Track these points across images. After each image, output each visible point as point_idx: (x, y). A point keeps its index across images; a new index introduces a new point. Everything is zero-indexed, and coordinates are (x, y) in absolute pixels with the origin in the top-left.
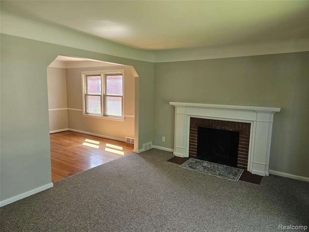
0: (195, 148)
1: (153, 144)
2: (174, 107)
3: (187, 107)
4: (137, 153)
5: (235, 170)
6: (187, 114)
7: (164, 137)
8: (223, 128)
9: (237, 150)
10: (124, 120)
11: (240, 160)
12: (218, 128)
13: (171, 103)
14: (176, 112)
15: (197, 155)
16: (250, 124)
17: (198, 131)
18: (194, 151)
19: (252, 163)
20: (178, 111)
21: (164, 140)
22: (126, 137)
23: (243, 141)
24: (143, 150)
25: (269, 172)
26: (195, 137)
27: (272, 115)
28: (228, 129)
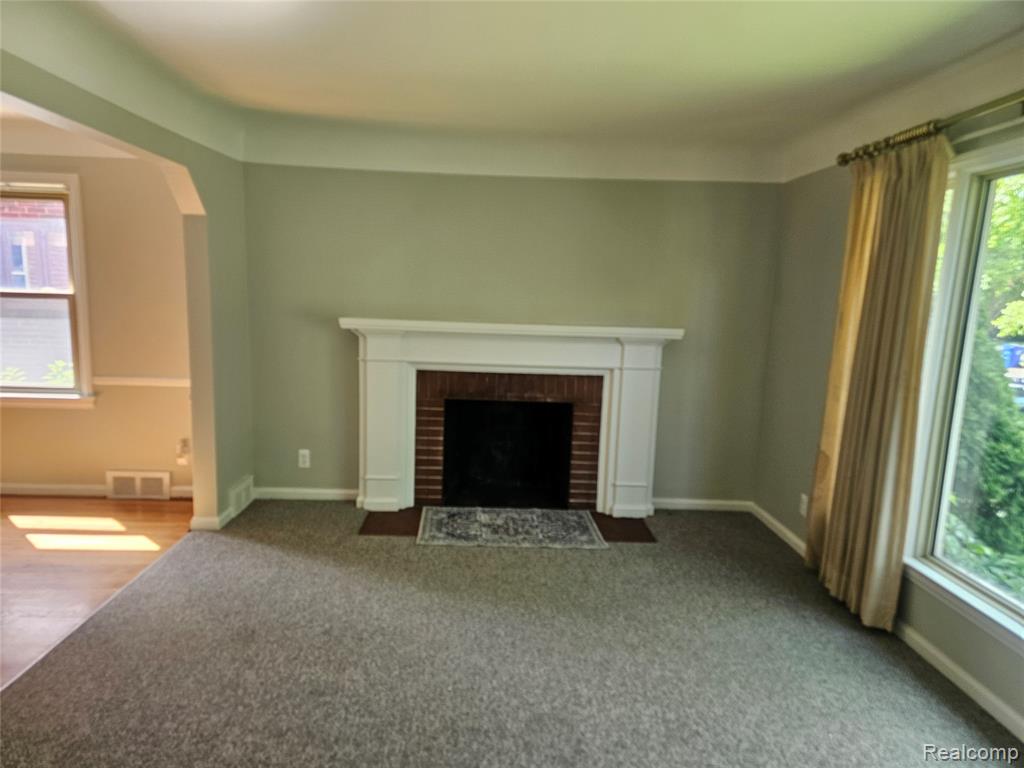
0: (436, 473)
1: (257, 483)
2: (352, 339)
3: (407, 334)
4: (215, 531)
5: (570, 516)
6: (407, 359)
7: (305, 453)
8: (526, 395)
9: (569, 456)
10: (92, 399)
11: (577, 486)
12: (511, 397)
13: (345, 323)
14: (365, 355)
15: (445, 492)
16: (600, 379)
17: (448, 414)
18: (434, 482)
19: (610, 489)
20: (373, 351)
21: (304, 462)
22: (110, 476)
23: (584, 429)
24: (232, 512)
25: (654, 504)
26: (436, 433)
27: (660, 351)
28: (540, 397)
